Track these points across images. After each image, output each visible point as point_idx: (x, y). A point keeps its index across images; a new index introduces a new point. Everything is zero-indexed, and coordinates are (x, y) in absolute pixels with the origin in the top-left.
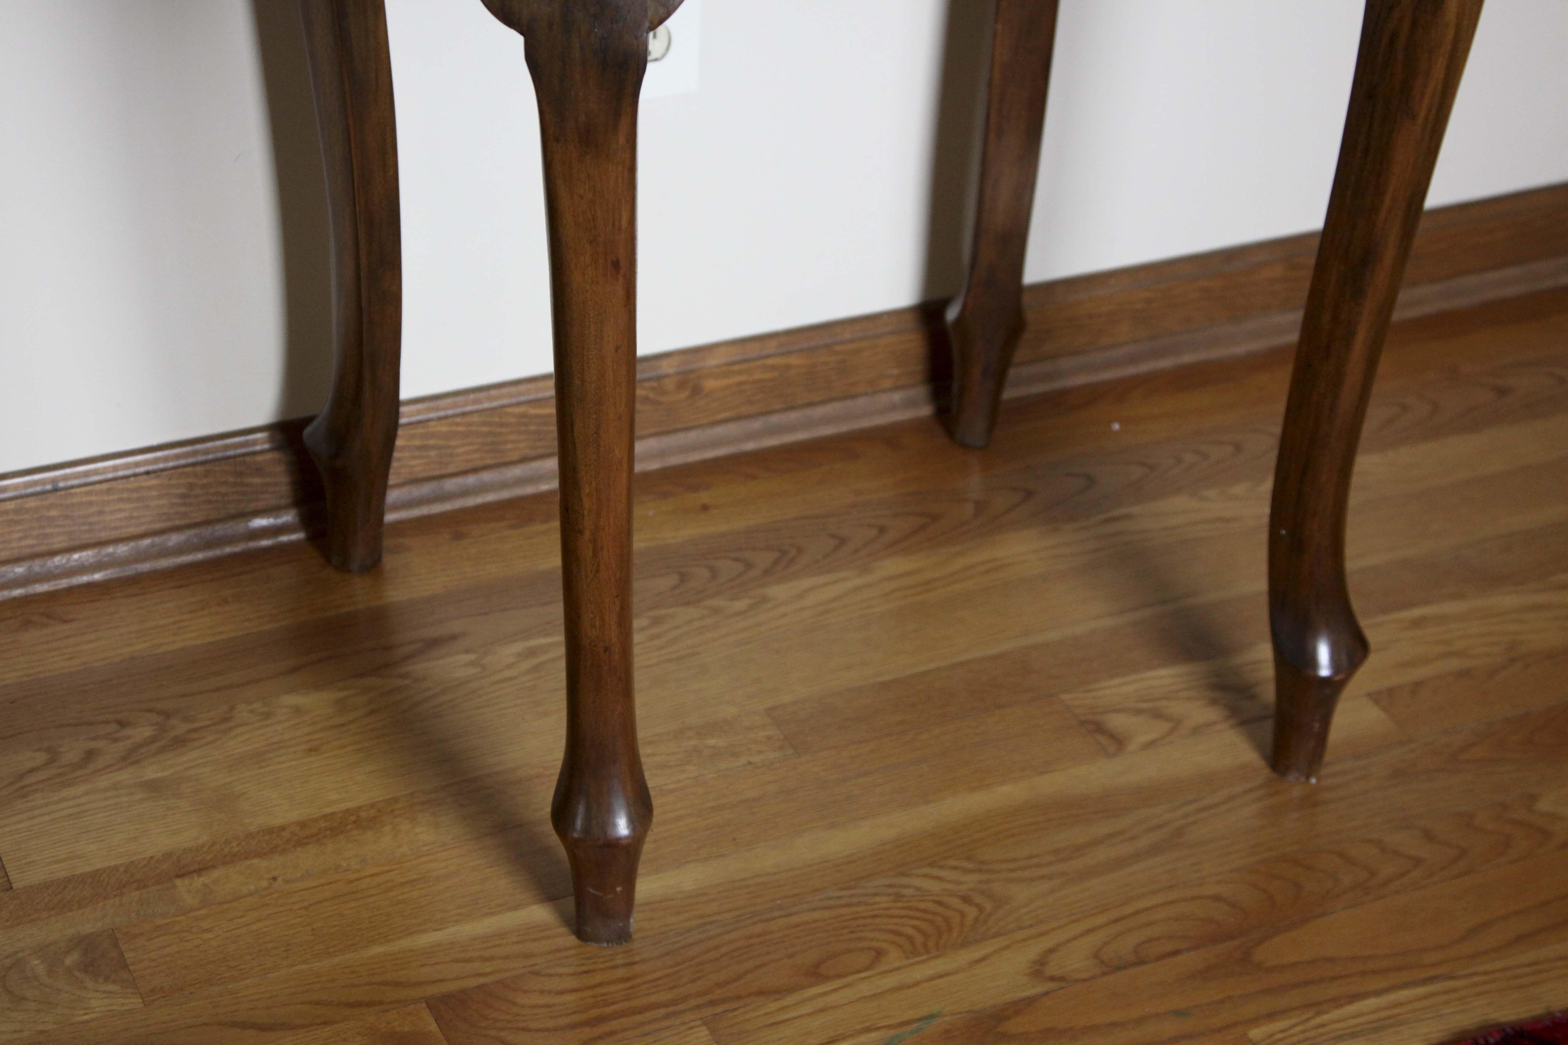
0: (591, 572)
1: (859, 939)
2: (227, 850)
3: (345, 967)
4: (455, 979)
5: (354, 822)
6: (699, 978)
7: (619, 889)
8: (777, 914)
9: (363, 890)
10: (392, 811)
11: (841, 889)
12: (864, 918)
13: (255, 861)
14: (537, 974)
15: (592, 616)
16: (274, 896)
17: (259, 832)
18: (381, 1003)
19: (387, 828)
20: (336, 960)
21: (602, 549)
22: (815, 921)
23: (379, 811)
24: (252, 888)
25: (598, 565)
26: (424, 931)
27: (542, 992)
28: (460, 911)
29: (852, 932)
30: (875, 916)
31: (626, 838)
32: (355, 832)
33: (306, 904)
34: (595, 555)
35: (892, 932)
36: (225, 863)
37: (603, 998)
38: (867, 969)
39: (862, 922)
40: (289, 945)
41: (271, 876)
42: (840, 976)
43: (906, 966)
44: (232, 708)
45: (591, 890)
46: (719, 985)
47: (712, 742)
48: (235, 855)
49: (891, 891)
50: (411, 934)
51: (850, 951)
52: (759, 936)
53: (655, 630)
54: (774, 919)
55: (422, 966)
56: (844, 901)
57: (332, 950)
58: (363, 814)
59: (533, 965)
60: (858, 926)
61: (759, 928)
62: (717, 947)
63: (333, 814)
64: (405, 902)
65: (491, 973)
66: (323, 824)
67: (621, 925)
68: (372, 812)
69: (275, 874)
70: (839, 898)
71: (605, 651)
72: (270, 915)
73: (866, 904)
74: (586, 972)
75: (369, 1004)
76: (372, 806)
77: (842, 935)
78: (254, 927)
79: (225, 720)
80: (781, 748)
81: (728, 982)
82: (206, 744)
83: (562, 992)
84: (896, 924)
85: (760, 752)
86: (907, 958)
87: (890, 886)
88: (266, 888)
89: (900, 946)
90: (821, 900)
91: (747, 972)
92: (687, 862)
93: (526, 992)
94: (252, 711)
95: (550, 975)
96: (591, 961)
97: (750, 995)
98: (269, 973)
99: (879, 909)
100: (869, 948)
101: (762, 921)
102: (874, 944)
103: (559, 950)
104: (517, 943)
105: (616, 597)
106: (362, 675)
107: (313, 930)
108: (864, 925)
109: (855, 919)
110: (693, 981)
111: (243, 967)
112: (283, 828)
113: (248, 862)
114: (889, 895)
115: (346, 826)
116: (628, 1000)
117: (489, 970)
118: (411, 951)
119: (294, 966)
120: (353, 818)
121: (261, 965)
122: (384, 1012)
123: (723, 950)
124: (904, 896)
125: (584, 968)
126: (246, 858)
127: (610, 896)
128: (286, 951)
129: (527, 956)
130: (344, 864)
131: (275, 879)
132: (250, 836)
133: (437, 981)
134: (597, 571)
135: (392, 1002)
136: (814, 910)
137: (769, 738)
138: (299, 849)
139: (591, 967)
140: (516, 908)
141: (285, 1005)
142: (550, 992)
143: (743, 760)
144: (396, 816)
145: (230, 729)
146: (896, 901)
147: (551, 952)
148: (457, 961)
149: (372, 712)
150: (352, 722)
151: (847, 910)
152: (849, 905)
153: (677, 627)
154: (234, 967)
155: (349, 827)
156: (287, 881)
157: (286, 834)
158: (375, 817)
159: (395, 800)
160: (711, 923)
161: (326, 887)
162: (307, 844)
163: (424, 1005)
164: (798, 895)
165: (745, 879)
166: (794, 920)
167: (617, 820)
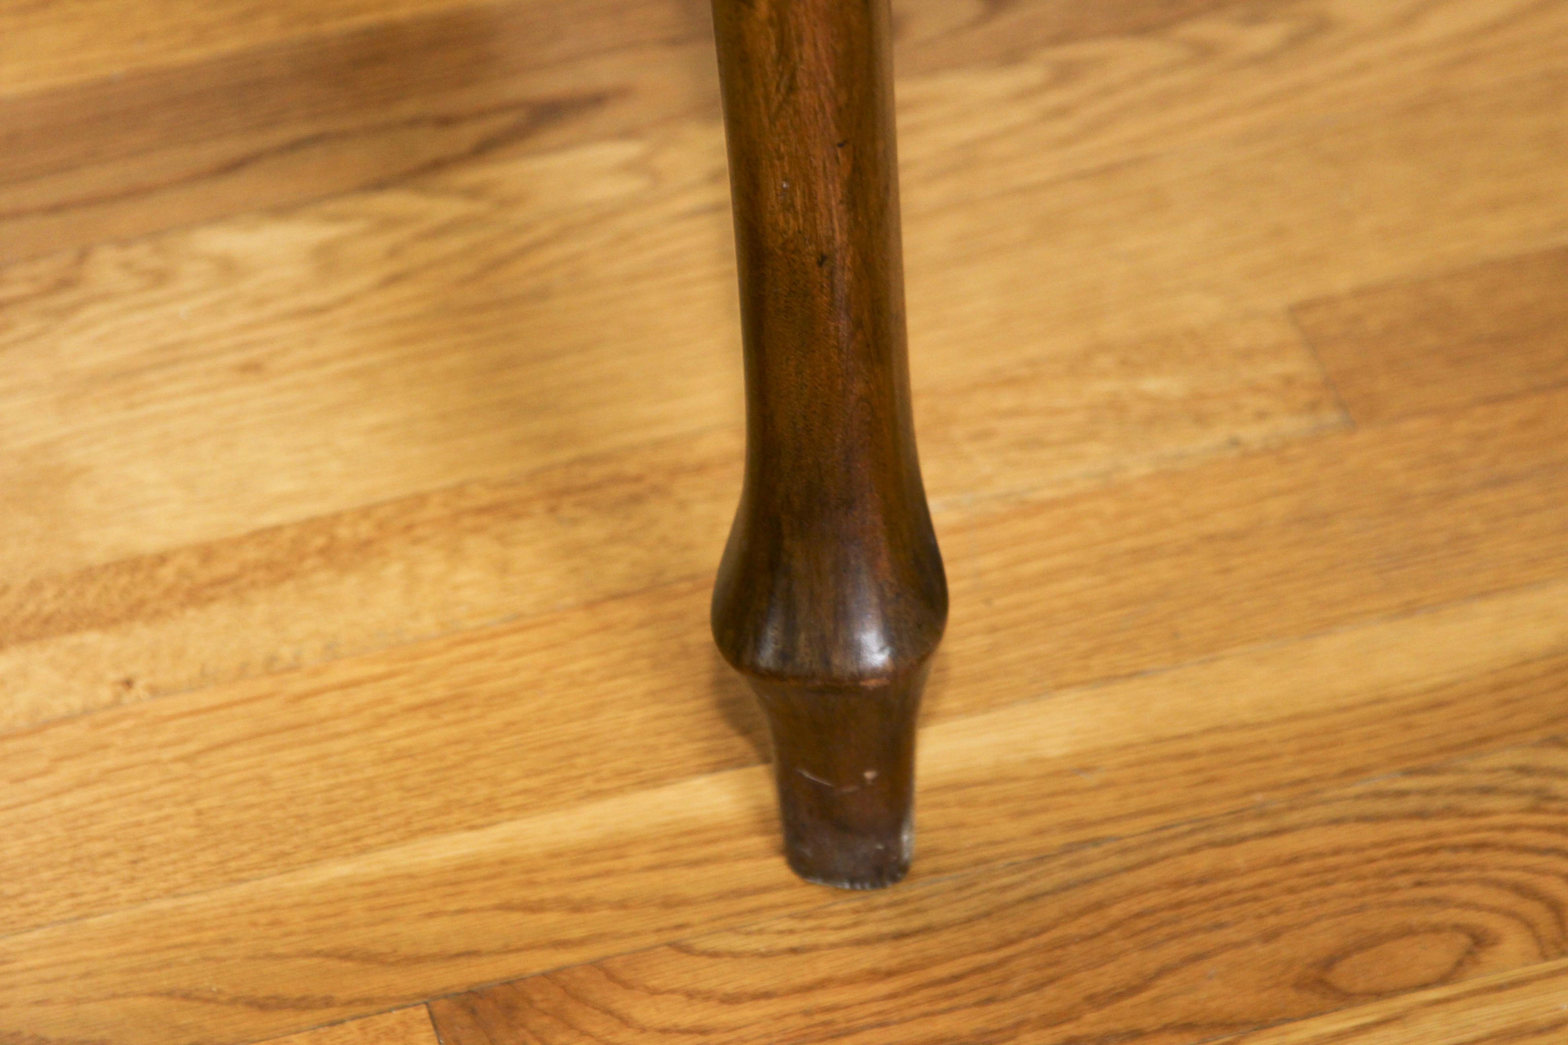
0: (778, 89)
1: (1437, 902)
2: (30, 608)
3: (258, 911)
4: (497, 953)
5: (323, 552)
6: (1051, 981)
7: (869, 775)
8: (1249, 827)
9: (322, 721)
10: (409, 528)
11: (1410, 773)
12: (1456, 848)
13: (92, 638)
14: (682, 949)
15: (785, 185)
16: (126, 724)
17: (106, 567)
18: (328, 1002)
19: (395, 569)
20: (242, 890)
21: (800, 41)
22: (1337, 852)
23: (381, 526)
24: (76, 702)
25: (793, 77)
26: (445, 829)
27: (691, 995)
28: (532, 783)
29: (1419, 884)
30: (1478, 846)
31: (876, 673)
32: (322, 576)
33: (190, 748)
34: (784, 53)
35: (1518, 889)
36: (23, 639)
37: (827, 1017)
38: (1443, 980)
39: (1446, 858)
40: (141, 848)
41: (120, 675)
42: (1379, 995)
43: (1539, 978)
44: (83, 256)
45: (807, 775)
46: (1094, 1001)
47: (1152, 384)
48: (47, 620)
49: (1528, 782)
50: (413, 835)
51: (1407, 932)
52: (1201, 881)
53: (1056, 98)
54: (1243, 839)
55: (431, 915)
56: (1412, 803)
57: (233, 865)
58: (344, 532)
59: (680, 927)
60: (1437, 869)
61: (1204, 862)
62: (1099, 906)
63: (277, 529)
64: (411, 756)
65: (581, 942)
66: (251, 554)
67: (880, 847)
68: (365, 529)
69: (131, 670)
70: (1402, 794)
71: (820, 263)
72: (108, 771)
73: (1462, 814)
74: (794, 951)
75: (303, 1004)
76: (365, 512)
77: (1396, 889)
78: (68, 801)
79: (65, 284)
80: (1313, 407)
81: (1117, 995)
82: (16, 342)
83: (732, 1000)
84: (1525, 869)
85: (1261, 416)
86: (1545, 957)
87: (1524, 770)
88: (107, 707)
89: (1530, 925)
90: (1358, 797)
91: (1162, 972)
92: (1059, 687)
93: (654, 992)
94: (126, 266)
95: (715, 954)
96: (810, 923)
97: (1165, 1028)
98: (87, 916)
99: (1492, 828)
100: (1457, 928)
101: (1212, 844)
102: (1472, 918)
103: (739, 893)
104: (651, 868)
105: (841, 145)
106: (380, 185)
107: (199, 813)
108: (1456, 868)
109: (1430, 851)
110: (1037, 987)
111: (32, 897)
112: (162, 559)
113: (73, 640)
114: (1519, 793)
115: (302, 558)
116: (882, 1025)
117: (577, 933)
118: (411, 876)
119: (145, 900)
120: (319, 541)
121: (73, 895)
122: (332, 1024)
123: (1116, 912)
124: (1555, 798)
125: (793, 941)
126: (72, 629)
127: (851, 789)
128: (134, 862)
129: (669, 903)
130: (286, 652)
131: (128, 684)
132: (87, 575)
133: (458, 955)
134: (792, 89)
135: (350, 1003)
136: (1337, 821)
137: (1289, 381)
138: (191, 613)
139: (810, 939)
140: (657, 781)
141: (115, 996)
142: (708, 996)
143: (1219, 434)
144: (417, 541)
145: (74, 308)
146: (1534, 810)
147: (720, 897)
148: (507, 907)
149: (393, 280)
150: (347, 300)
151: (1417, 827)
152: (1420, 815)
153: (1108, 91)
154: (15, 897)
155: (309, 563)
156: (154, 691)
157: (167, 573)
158: (368, 543)
159: (421, 499)
160: (1096, 842)
161: (239, 710)
162: (212, 600)
163: (423, 1012)
164: (1303, 781)
165: (1188, 736)
166: (1287, 844)
167: (856, 636)
